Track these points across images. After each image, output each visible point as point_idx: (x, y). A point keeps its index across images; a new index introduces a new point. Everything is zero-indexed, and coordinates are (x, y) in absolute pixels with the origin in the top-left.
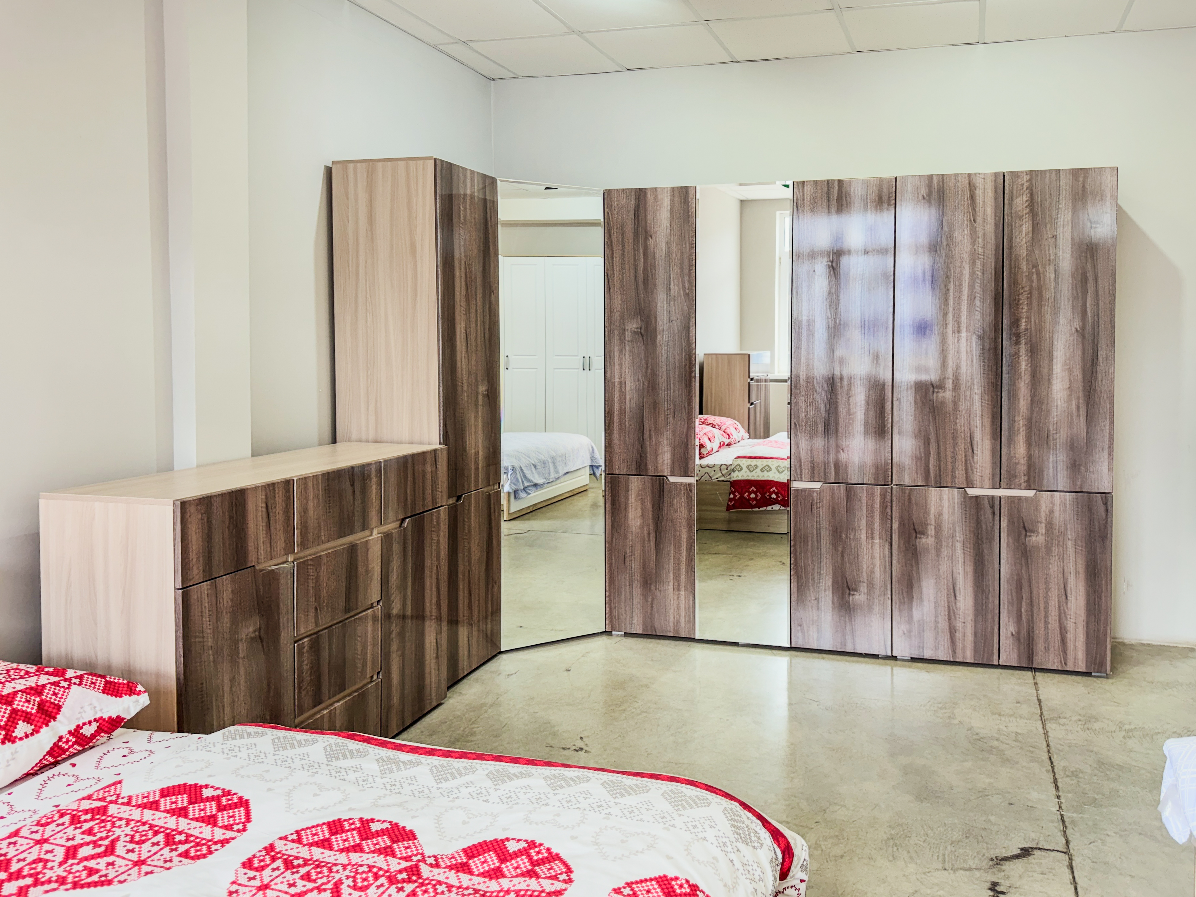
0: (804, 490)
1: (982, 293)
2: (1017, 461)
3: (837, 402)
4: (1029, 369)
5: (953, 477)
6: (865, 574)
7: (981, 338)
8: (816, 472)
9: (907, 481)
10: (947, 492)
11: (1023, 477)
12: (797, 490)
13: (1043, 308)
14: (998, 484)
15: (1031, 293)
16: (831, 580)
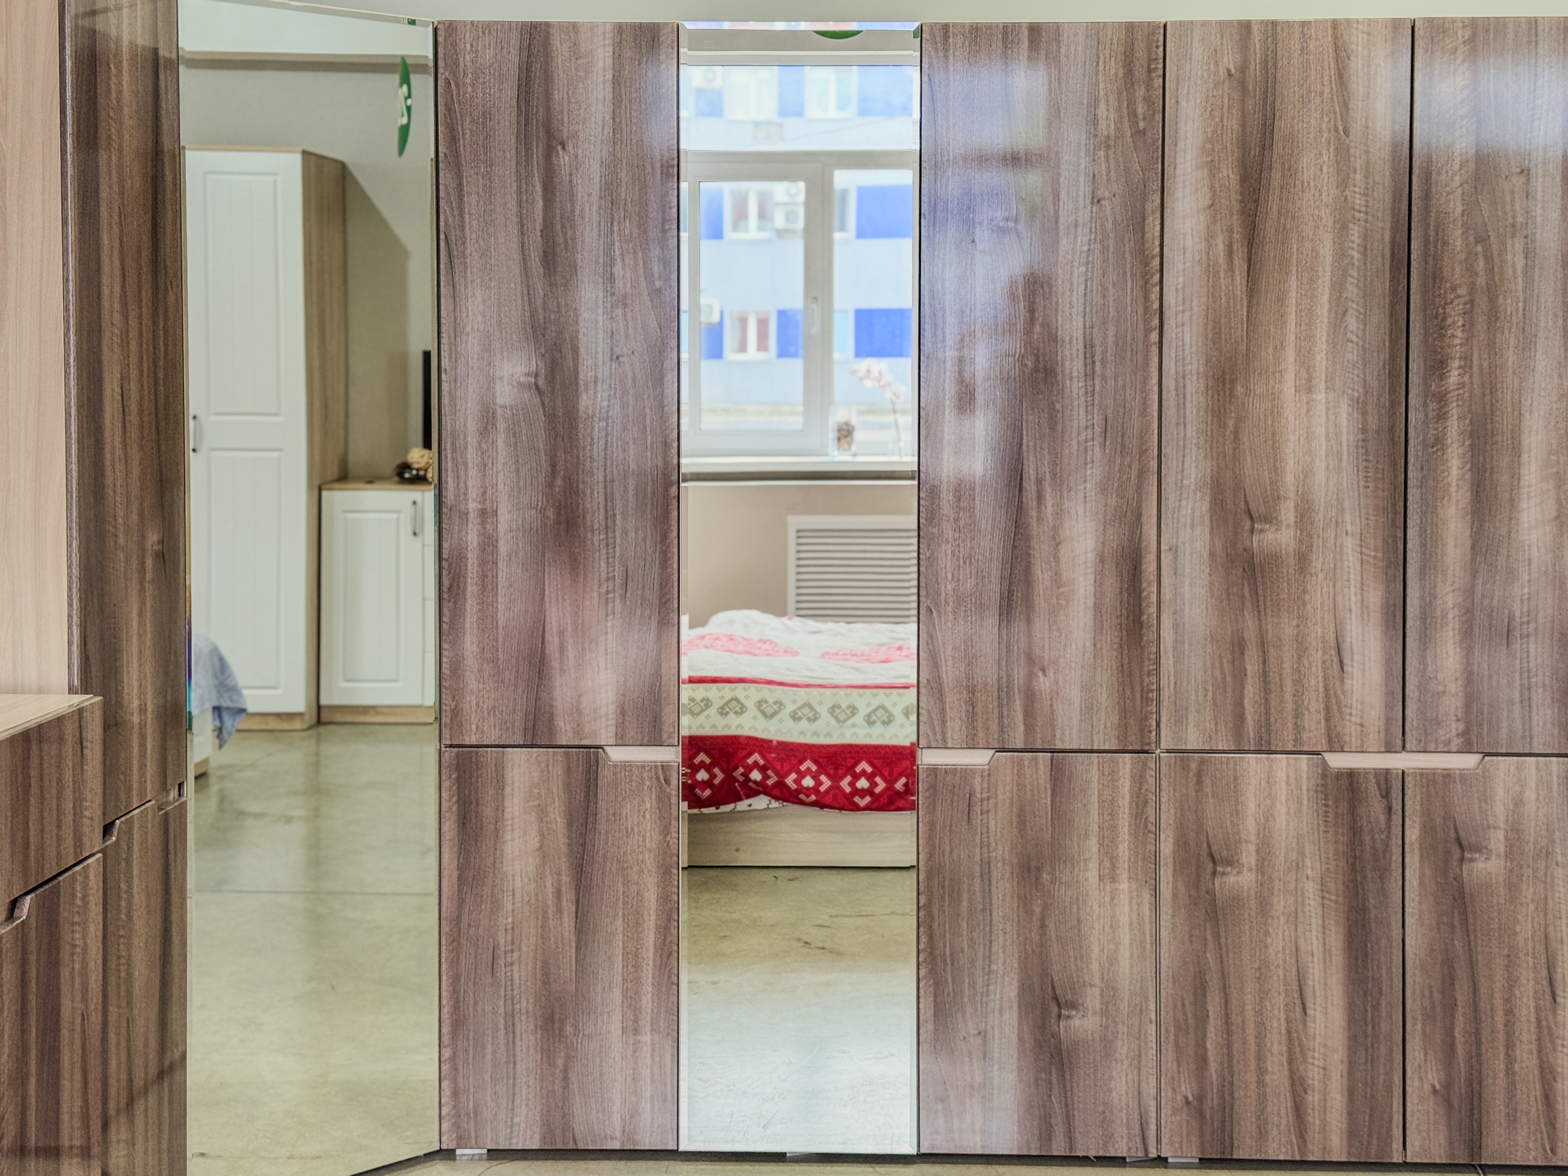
0: (951, 771)
1: (1362, 301)
2: (1441, 688)
3: (1029, 555)
4: (1468, 476)
5: (1298, 728)
6: (1095, 966)
7: (1360, 405)
8: (979, 724)
9: (1193, 740)
10: (1284, 763)
11: (1454, 725)
12: (934, 771)
13: (1499, 335)
14: (1399, 742)
15: (1471, 301)
16: (1015, 984)
